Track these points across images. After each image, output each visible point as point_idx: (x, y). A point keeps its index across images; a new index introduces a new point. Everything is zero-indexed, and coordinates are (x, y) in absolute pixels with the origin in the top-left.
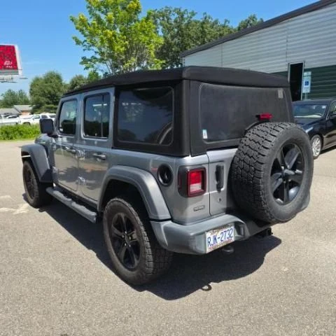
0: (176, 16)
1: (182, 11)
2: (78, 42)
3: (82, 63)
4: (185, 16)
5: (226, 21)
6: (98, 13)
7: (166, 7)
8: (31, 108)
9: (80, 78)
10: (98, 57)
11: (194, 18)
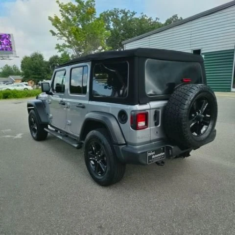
0: (122, 15)
1: (126, 11)
2: (54, 34)
3: (56, 48)
4: (129, 15)
5: (157, 18)
6: (67, 15)
7: (115, 9)
8: (22, 78)
9: (56, 57)
10: (67, 44)
11: (135, 16)
